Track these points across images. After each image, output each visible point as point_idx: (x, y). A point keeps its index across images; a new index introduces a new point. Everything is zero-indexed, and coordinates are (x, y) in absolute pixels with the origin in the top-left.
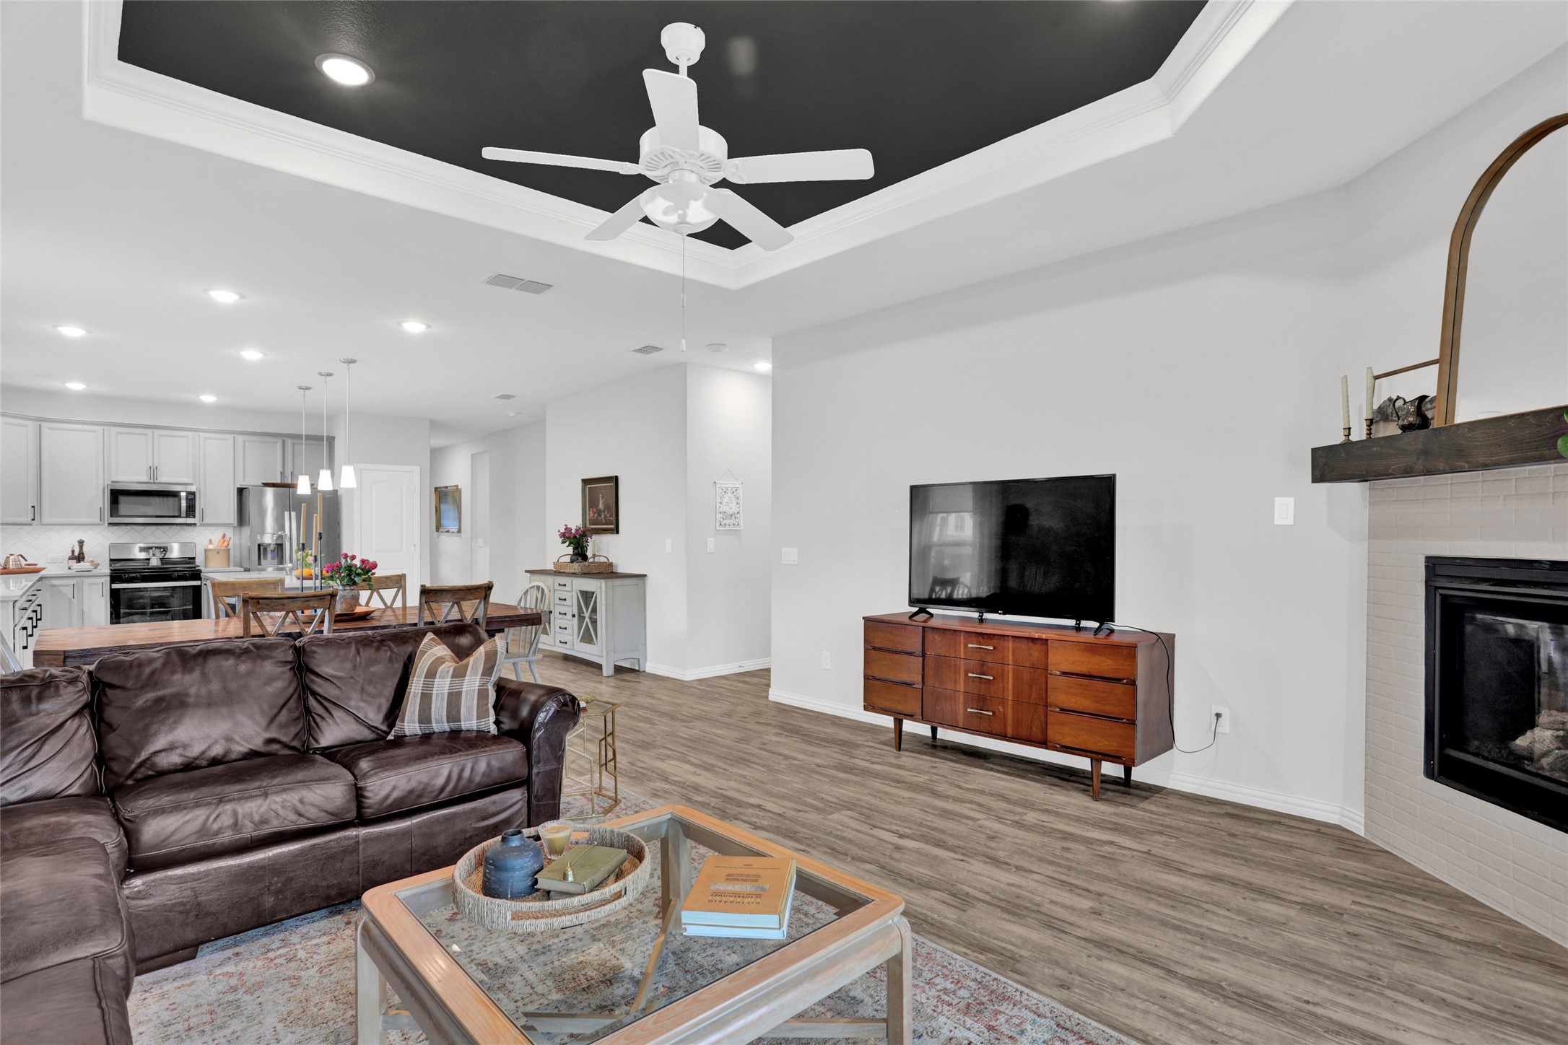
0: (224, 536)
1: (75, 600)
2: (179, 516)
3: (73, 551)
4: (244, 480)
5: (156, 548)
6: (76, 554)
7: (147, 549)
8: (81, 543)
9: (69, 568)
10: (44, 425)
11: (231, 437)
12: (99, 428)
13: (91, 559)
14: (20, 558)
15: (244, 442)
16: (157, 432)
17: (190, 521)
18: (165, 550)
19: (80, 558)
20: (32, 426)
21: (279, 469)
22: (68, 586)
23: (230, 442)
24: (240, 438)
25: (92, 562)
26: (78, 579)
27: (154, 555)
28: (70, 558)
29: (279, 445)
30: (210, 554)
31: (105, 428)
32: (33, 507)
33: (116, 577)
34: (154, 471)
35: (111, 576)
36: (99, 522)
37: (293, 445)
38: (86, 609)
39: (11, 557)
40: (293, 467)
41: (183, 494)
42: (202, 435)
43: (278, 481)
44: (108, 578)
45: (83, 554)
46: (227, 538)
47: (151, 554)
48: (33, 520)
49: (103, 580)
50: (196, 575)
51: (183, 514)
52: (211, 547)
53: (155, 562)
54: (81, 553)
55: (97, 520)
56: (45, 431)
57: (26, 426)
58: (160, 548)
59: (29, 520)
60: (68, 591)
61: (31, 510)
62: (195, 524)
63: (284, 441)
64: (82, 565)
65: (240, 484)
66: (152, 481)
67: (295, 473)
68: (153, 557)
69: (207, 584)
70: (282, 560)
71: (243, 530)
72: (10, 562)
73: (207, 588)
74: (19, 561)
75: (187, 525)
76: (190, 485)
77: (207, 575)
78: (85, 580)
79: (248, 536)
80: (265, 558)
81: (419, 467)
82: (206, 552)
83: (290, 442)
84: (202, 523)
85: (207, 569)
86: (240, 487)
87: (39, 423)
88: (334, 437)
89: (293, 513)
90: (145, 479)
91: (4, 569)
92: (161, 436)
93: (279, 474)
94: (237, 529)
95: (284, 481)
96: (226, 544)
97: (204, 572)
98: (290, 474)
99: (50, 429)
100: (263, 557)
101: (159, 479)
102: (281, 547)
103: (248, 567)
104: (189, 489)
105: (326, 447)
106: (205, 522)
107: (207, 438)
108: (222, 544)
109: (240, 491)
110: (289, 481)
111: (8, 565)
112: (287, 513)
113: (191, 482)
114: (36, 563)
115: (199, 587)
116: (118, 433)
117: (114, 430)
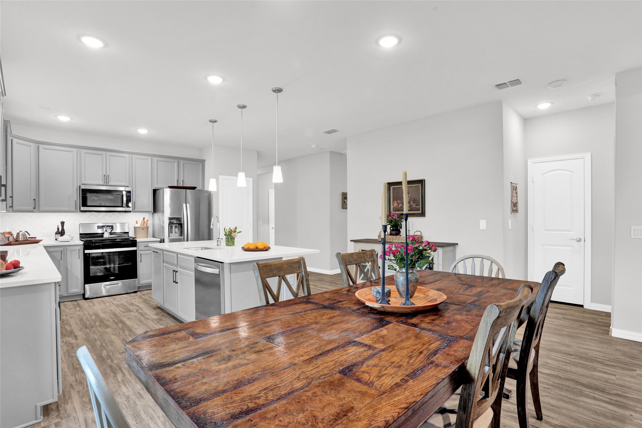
0: (144, 218)
1: (62, 262)
2: (122, 206)
3: (58, 229)
4: (157, 184)
5: (107, 226)
6: (60, 230)
8: (63, 223)
9: (56, 240)
10: (41, 146)
11: (150, 158)
12: (75, 150)
13: (69, 234)
14: (26, 233)
15: (157, 161)
16: (109, 153)
17: (127, 209)
18: (112, 227)
19: (61, 233)
20: (33, 146)
21: (176, 179)
22: (58, 252)
23: (150, 161)
24: (155, 159)
25: (70, 235)
26: (64, 247)
27: (106, 231)
28: (56, 233)
29: (176, 164)
30: (137, 230)
31: (78, 149)
32: (34, 200)
33: (87, 245)
34: (106, 178)
35: (83, 245)
36: (75, 210)
37: (184, 164)
38: (69, 267)
40: (184, 177)
41: (124, 193)
42: (134, 156)
43: (176, 185)
44: (82, 247)
45: (64, 230)
46: (145, 220)
47: (104, 230)
48: (34, 208)
49: (79, 248)
50: (134, 243)
51: (124, 205)
52: (138, 225)
53: (106, 235)
54: (63, 230)
56: (41, 150)
57: (30, 146)
58: (109, 226)
59: (31, 208)
60: (58, 255)
61: (33, 202)
62: (130, 212)
63: (178, 161)
64: (65, 238)
65: (155, 187)
66: (105, 184)
67: (185, 181)
68: (106, 232)
69: (140, 249)
70: (182, 233)
71: (156, 215)
72: (20, 236)
73: (140, 252)
74: (26, 236)
75: (125, 212)
76: (128, 187)
77: (139, 243)
78: (68, 248)
79: (159, 219)
80: (171, 232)
81: (252, 178)
82: (135, 228)
83: (182, 162)
84: (134, 210)
85: (138, 240)
86: (154, 189)
87: (38, 145)
88: (205, 160)
89: (188, 205)
90: (102, 183)
91: (17, 241)
92: (110, 156)
93: (176, 181)
94: (152, 214)
95: (179, 185)
96: (145, 224)
97: (137, 241)
98: (182, 181)
99: (44, 149)
100: (170, 231)
101: (109, 183)
102: (181, 225)
103: (162, 238)
104: (128, 189)
105: (201, 166)
106: (136, 210)
107: (136, 158)
108: (142, 224)
109: (155, 191)
110: (182, 185)
111: (18, 238)
112: (184, 205)
113: (128, 185)
114: (35, 238)
115: (136, 251)
116: (86, 153)
117: (83, 151)
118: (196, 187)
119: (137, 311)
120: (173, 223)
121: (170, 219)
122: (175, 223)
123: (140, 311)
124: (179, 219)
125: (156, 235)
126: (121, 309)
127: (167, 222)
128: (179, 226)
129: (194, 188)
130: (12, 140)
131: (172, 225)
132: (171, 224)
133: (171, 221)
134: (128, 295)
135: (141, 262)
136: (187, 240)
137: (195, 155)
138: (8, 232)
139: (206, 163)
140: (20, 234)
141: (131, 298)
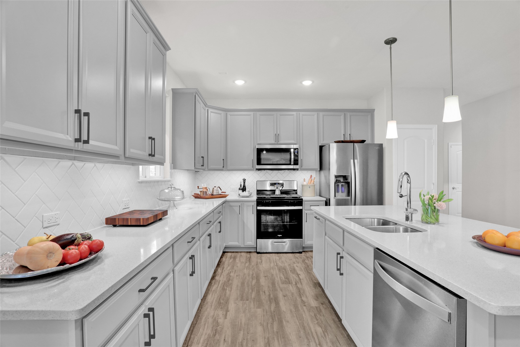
0: (311, 176)
1: (240, 215)
2: (290, 164)
3: (241, 185)
4: (323, 140)
5: (278, 183)
7: (272, 184)
8: (244, 180)
9: (239, 195)
10: (229, 113)
11: (316, 113)
12: (252, 113)
13: (249, 190)
14: (219, 188)
15: (323, 116)
16: (279, 113)
17: (296, 167)
18: (282, 185)
19: (244, 189)
20: (223, 114)
21: (343, 133)
22: (238, 206)
23: (316, 116)
24: (321, 114)
26: (242, 202)
28: (240, 189)
29: (342, 117)
30: (305, 187)
31: (255, 113)
32: (223, 160)
33: (260, 202)
34: (277, 137)
35: (257, 202)
36: (252, 168)
37: (350, 116)
38: (245, 221)
39: (215, 188)
40: (351, 132)
41: (292, 150)
42: (301, 113)
43: (342, 139)
46: (313, 178)
47: (276, 188)
48: (223, 167)
49: (253, 204)
50: (299, 202)
51: (292, 163)
52: (305, 183)
53: (278, 193)
54: (244, 186)
55: (250, 167)
56: (229, 116)
57: (220, 114)
58: (280, 184)
59: (221, 167)
60: (237, 209)
61: (222, 161)
62: (298, 169)
63: (345, 114)
64: (245, 194)
65: (322, 143)
66: (276, 143)
67: (351, 135)
68: (277, 190)
69: (305, 208)
70: (349, 193)
71: (322, 173)
72: (214, 191)
73: (305, 211)
74: (218, 191)
75: (294, 169)
76: (296, 144)
77: (305, 202)
78: (245, 203)
79: (325, 176)
80: (338, 192)
81: (437, 126)
82: (303, 186)
83: (348, 114)
84: (301, 168)
85: (304, 198)
86: (321, 145)
87: (226, 112)
88: (374, 110)
89: (356, 161)
90: (273, 142)
91: (212, 195)
92: (281, 115)
93: (343, 136)
94: (319, 172)
95: (346, 139)
96: (312, 182)
97: (303, 200)
98: (349, 135)
99: (231, 115)
100: (336, 190)
101: (279, 142)
102: (348, 184)
103: (328, 197)
104: (295, 146)
105: (369, 117)
106: (303, 168)
107: (303, 115)
108: (310, 182)
109: (321, 148)
110: (348, 139)
111: (213, 192)
112: (352, 161)
113: (296, 143)
114: (225, 192)
115: (301, 210)
116: (260, 115)
117: (258, 113)
118: (365, 141)
119: (296, 284)
120: (339, 182)
121: (336, 177)
122: (341, 181)
123: (299, 286)
124: (345, 177)
125: (323, 194)
126: (282, 276)
127: (333, 180)
128: (346, 186)
129: (363, 141)
130: (208, 110)
131: (339, 184)
132: (337, 182)
133: (338, 179)
134: (293, 254)
135: (306, 221)
136: (355, 204)
137: (363, 106)
138: (205, 188)
139: (376, 113)
140: (215, 189)
141: (294, 260)
